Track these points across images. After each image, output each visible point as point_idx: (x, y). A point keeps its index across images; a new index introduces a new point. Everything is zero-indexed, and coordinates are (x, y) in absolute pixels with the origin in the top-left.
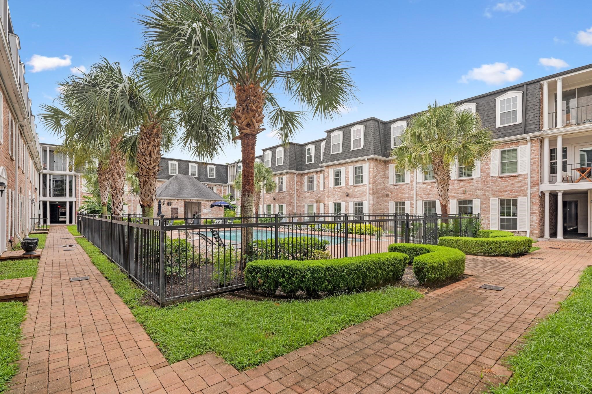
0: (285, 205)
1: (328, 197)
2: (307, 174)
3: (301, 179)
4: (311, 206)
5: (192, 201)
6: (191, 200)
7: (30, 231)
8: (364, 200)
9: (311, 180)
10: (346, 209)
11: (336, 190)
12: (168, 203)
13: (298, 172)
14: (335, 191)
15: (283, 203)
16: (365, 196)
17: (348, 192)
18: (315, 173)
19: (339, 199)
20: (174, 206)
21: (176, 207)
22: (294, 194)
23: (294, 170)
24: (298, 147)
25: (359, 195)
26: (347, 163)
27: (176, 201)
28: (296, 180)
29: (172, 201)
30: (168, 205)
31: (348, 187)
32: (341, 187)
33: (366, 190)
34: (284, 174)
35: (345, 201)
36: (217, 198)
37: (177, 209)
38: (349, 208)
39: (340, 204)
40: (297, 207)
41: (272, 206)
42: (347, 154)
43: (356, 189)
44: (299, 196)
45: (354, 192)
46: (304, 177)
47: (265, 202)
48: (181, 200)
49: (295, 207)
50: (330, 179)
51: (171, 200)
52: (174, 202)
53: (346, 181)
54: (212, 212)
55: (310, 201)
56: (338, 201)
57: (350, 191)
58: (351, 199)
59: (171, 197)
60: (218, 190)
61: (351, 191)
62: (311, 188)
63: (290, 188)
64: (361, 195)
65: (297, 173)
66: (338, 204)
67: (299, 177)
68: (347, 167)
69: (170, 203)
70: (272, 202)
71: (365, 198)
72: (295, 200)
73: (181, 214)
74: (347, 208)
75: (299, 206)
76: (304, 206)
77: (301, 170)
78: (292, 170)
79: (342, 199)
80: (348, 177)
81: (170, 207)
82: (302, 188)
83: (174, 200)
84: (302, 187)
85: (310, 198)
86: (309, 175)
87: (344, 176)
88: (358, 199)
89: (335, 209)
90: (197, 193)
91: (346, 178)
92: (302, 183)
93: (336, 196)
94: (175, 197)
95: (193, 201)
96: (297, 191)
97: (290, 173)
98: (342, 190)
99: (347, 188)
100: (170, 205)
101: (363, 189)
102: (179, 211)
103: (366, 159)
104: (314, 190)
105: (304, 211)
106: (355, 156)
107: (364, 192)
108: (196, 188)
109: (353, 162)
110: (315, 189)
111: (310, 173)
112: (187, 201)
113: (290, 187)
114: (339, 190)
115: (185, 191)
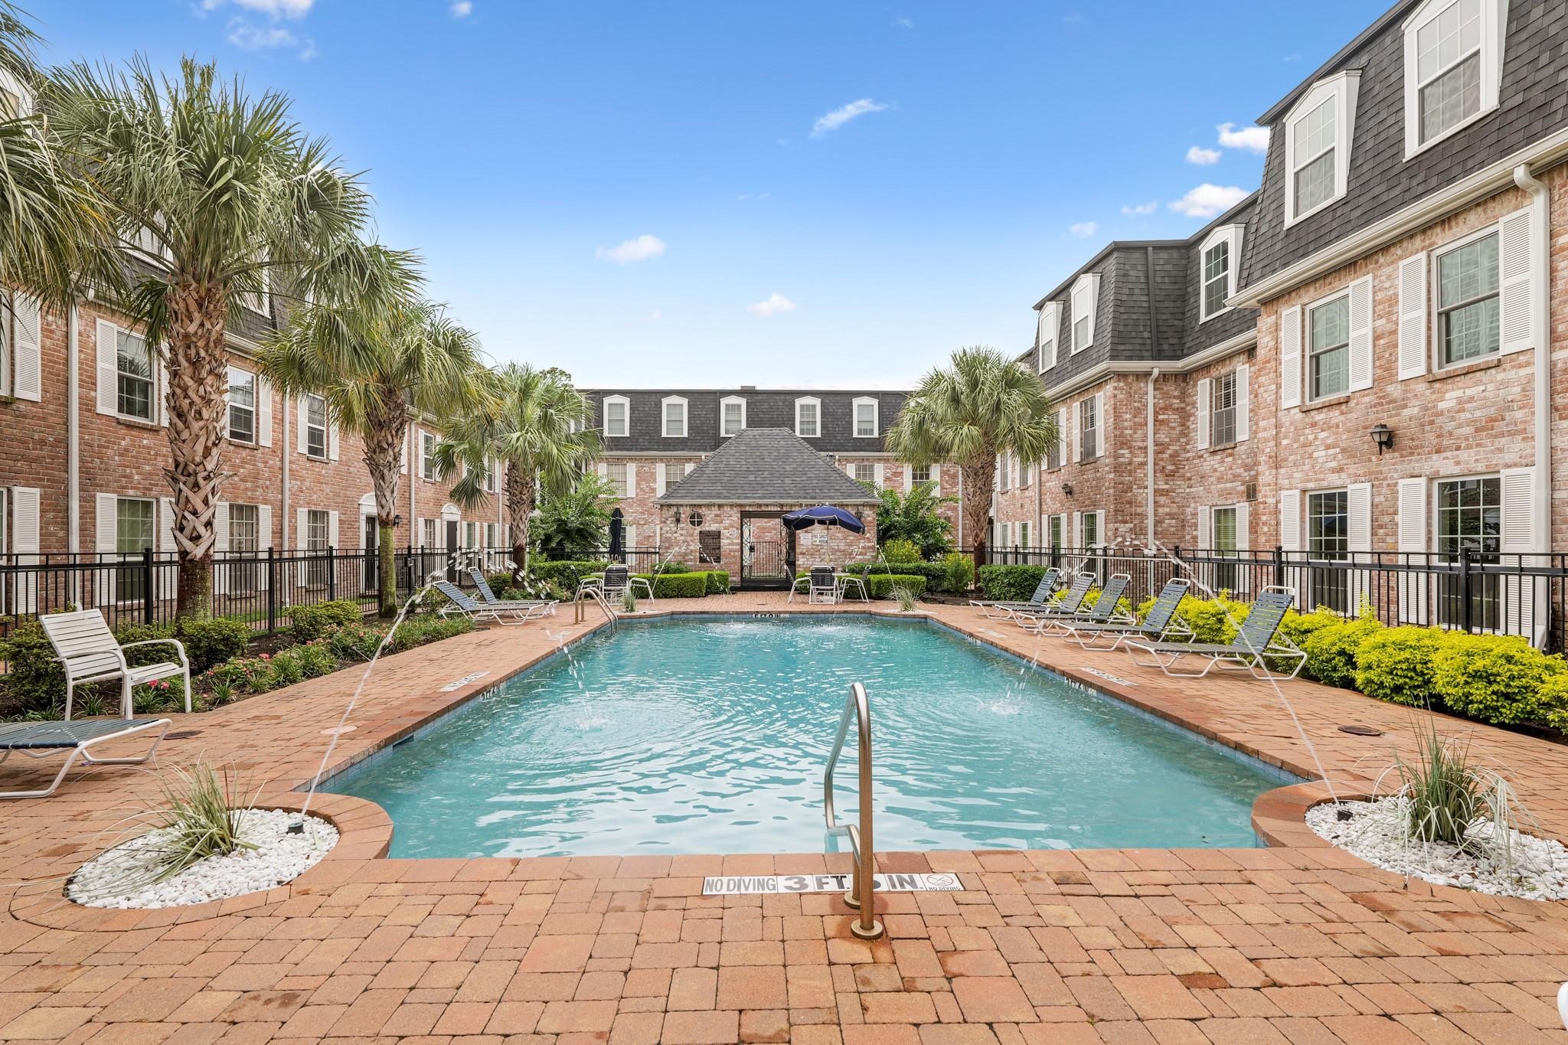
0: (1101, 515)
1: (1277, 463)
2: (1205, 368)
3: (1183, 396)
4: (1223, 515)
5: (764, 508)
6: (760, 505)
7: (362, 590)
8: (1510, 457)
9: (1226, 396)
10: (1376, 526)
11: (1319, 417)
12: (692, 517)
13: (1157, 367)
14: (1314, 425)
15: (1095, 504)
16: (1523, 432)
17: (1391, 423)
18: (1243, 358)
19: (1334, 471)
20: (710, 526)
21: (714, 527)
22: (1145, 464)
23: (1141, 358)
24: (1164, 255)
25: (1468, 430)
26: (1385, 248)
27: (715, 511)
28: (1151, 402)
29: (703, 511)
30: (693, 523)
31: (1394, 390)
32: (1347, 400)
33: (1527, 389)
34: (1098, 382)
35: (1375, 479)
36: (849, 496)
37: (717, 535)
38: (1399, 518)
39: (1343, 496)
40: (1157, 523)
41: (1064, 517)
42: (1376, 191)
43: (1451, 397)
44: (1171, 475)
45: (1430, 417)
46: (1195, 385)
47: (1044, 507)
48: (731, 506)
49: (1150, 522)
50: (1283, 369)
51: (700, 506)
52: (709, 514)
53: (1376, 357)
54: (834, 545)
55: (1222, 494)
56: (1333, 482)
57: (1406, 412)
58: (1416, 466)
59: (699, 497)
60: (943, 473)
61: (1413, 410)
62: (1224, 432)
63: (1120, 441)
64: (1490, 426)
65: (1156, 372)
66: (1330, 497)
67: (1172, 389)
68: (1387, 270)
69: (700, 516)
70: (1062, 505)
71: (1514, 448)
72: (1150, 491)
73: (731, 551)
74: (1383, 520)
75: (1172, 516)
76: (1195, 515)
77: (1179, 358)
78: (1130, 358)
79: (1352, 469)
80: (1395, 332)
81: (698, 529)
82: (1186, 435)
83: (709, 506)
84: (1185, 432)
85: (1219, 480)
86: (1214, 373)
87: (1368, 331)
88: (1463, 455)
89: (1316, 524)
90: (788, 481)
91: (1376, 338)
92: (1185, 416)
93: (1320, 454)
94: (712, 497)
95: (769, 509)
96: (1157, 453)
97: (1122, 376)
98: (1356, 414)
99: (1383, 401)
100: (700, 523)
101: (1505, 384)
102: (724, 542)
103: (1520, 175)
104: (1239, 438)
105: (1195, 538)
106: (1434, 182)
107: (1509, 404)
108: (788, 468)
109: (1426, 228)
110: (1242, 434)
111: (1221, 360)
112: (747, 509)
113: (1122, 435)
114: (1335, 415)
115: (752, 478)
